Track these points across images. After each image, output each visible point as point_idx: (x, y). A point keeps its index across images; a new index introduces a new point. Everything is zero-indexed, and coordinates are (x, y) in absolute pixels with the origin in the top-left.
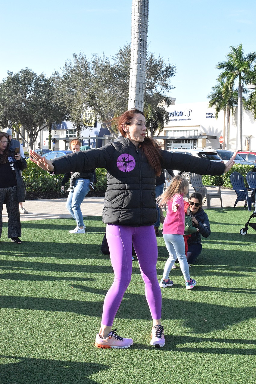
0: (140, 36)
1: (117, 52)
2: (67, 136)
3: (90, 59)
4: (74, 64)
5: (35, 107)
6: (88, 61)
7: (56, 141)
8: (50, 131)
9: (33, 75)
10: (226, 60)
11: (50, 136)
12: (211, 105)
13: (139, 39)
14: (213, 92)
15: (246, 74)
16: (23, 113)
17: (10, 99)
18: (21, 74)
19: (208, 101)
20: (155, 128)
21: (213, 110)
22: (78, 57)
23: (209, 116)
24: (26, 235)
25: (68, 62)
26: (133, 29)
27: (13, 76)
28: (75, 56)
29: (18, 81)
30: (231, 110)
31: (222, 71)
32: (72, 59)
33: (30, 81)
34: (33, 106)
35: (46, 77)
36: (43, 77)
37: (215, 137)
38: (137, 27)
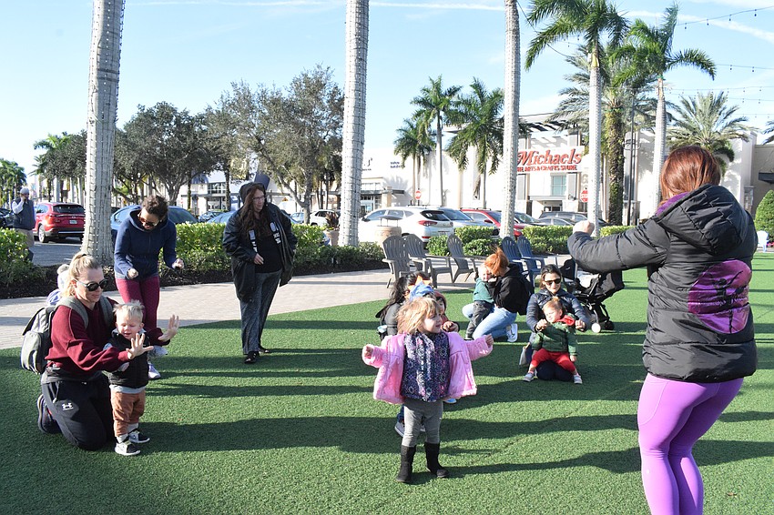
0: (358, 54)
1: (291, 81)
2: (209, 192)
3: (255, 91)
4: (233, 95)
5: (177, 153)
6: (252, 92)
7: (196, 198)
8: (189, 186)
9: (174, 110)
10: (421, 96)
11: (190, 192)
12: (396, 152)
13: (357, 58)
14: (400, 135)
15: (446, 113)
16: (160, 161)
17: (142, 142)
18: (156, 110)
19: (394, 147)
20: (332, 180)
21: (399, 158)
22: (239, 86)
23: (394, 165)
24: (270, 339)
25: (224, 94)
26: (348, 45)
27: (145, 111)
28: (234, 85)
29: (153, 118)
30: (422, 158)
31: (419, 108)
32: (231, 90)
33: (169, 118)
34: (175, 152)
35: (189, 114)
36: (186, 113)
37: (403, 192)
38: (355, 41)
